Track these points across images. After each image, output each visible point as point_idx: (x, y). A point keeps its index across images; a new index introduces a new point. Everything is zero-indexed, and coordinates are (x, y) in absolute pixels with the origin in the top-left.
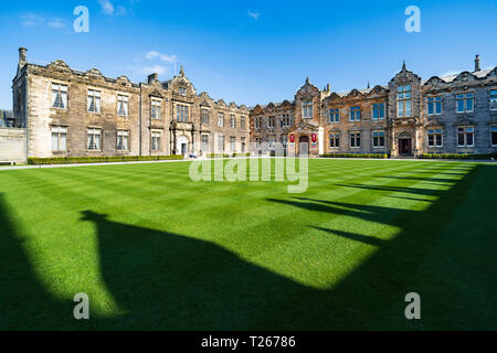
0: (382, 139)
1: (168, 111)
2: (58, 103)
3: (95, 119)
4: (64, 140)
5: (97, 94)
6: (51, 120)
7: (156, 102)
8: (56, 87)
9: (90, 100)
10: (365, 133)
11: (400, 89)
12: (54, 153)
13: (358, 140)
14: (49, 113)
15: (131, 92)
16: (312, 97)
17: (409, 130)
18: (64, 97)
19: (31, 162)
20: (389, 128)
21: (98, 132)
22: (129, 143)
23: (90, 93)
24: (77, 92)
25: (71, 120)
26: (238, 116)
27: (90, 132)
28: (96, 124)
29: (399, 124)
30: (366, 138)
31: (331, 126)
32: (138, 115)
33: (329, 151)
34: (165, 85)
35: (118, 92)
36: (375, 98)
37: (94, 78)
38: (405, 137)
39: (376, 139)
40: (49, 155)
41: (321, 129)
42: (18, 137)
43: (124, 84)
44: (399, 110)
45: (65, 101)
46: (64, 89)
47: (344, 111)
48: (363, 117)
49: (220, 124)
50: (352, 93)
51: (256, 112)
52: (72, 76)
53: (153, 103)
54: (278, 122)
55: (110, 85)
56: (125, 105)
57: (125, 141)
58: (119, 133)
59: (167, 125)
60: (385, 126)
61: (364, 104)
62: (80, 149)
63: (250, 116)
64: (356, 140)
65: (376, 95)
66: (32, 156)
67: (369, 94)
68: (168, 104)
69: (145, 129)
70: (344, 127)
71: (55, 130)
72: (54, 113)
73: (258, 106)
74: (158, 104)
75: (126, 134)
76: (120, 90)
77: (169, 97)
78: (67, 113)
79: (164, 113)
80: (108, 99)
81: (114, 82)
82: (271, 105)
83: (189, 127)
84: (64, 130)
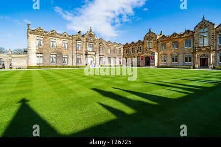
0: (190, 58)
1: (84, 47)
2: (40, 44)
3: (53, 50)
4: (41, 59)
5: (55, 40)
6: (36, 51)
7: (79, 43)
8: (38, 38)
9: (52, 43)
10: (180, 55)
11: (201, 31)
12: (38, 64)
13: (177, 59)
14: (35, 48)
15: (68, 39)
16: (153, 38)
17: (207, 53)
18: (42, 42)
19: (29, 67)
20: (194, 52)
21: (55, 56)
22: (68, 60)
23: (52, 40)
24: (46, 40)
25: (44, 51)
26: (117, 48)
27: (52, 56)
28: (54, 52)
29: (200, 50)
30: (181, 58)
31: (162, 52)
32: (71, 49)
33: (160, 65)
34: (83, 36)
35: (63, 39)
36: (186, 37)
37: (53, 34)
38: (204, 57)
39: (186, 58)
40: (36, 65)
41: (156, 53)
42: (24, 58)
43: (65, 36)
44: (201, 42)
45: (42, 44)
46: (42, 39)
47: (169, 44)
48: (179, 47)
49: (109, 52)
50: (173, 35)
51: (126, 46)
52: (44, 34)
53: (78, 43)
54: (136, 51)
55: (60, 36)
56: (66, 45)
57: (66, 60)
58: (63, 56)
59: (84, 53)
60: (192, 51)
61: (180, 40)
62: (47, 63)
63: (123, 48)
64: (175, 59)
65: (187, 35)
66: (29, 65)
67: (183, 35)
68: (84, 44)
69: (74, 54)
70: (169, 52)
71: (38, 55)
72: (38, 48)
73: (127, 43)
74: (80, 44)
75: (66, 56)
76: (64, 38)
77: (85, 41)
78: (43, 49)
79: (82, 47)
80: (59, 42)
81: (61, 35)
82: (133, 43)
83: (94, 53)
84: (41, 55)
